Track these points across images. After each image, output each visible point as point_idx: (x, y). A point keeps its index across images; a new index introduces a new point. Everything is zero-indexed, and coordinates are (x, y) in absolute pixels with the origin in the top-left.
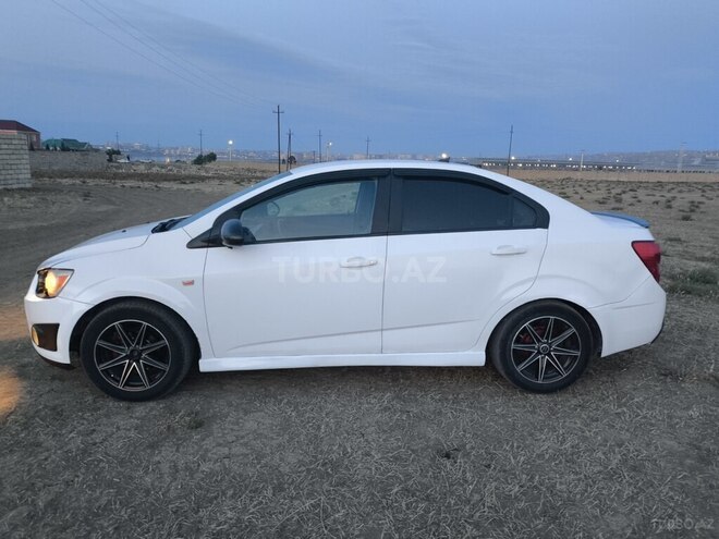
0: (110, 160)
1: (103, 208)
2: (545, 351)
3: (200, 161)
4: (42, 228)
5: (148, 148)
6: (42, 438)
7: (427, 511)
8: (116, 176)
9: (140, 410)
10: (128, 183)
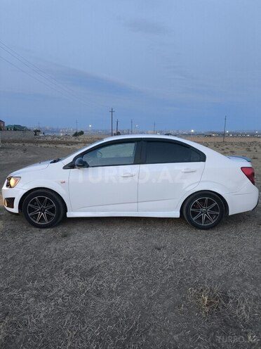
0: (36, 135)
1: (32, 156)
2: (205, 212)
3: (76, 135)
4: (6, 164)
5: (53, 129)
6: (8, 239)
7: (145, 265)
8: (38, 142)
9: (44, 231)
10: (43, 145)
